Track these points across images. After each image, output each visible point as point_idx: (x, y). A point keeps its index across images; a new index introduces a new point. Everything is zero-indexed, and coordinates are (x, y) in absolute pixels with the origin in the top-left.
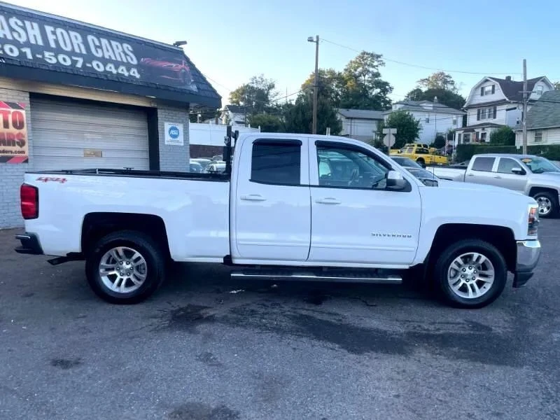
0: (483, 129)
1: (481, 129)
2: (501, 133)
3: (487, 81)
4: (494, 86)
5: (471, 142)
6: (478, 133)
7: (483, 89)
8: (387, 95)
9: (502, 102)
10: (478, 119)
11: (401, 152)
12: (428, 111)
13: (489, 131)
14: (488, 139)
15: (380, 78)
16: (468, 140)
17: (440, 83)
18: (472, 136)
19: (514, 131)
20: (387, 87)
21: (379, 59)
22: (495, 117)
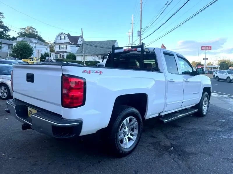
0: (63, 53)
1: (62, 53)
2: (70, 55)
3: (62, 34)
4: (65, 37)
5: (58, 58)
6: (61, 55)
7: (60, 37)
8: (7, 33)
9: (69, 43)
10: (60, 49)
11: (32, 61)
12: (35, 43)
13: (65, 54)
14: (65, 57)
15: (3, 24)
16: (57, 57)
17: (31, 31)
18: (59, 56)
19: (75, 55)
20: (7, 29)
21: (2, 15)
22: (66, 49)
